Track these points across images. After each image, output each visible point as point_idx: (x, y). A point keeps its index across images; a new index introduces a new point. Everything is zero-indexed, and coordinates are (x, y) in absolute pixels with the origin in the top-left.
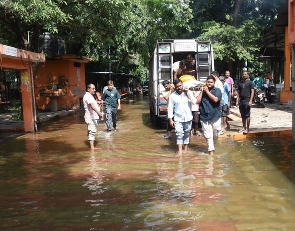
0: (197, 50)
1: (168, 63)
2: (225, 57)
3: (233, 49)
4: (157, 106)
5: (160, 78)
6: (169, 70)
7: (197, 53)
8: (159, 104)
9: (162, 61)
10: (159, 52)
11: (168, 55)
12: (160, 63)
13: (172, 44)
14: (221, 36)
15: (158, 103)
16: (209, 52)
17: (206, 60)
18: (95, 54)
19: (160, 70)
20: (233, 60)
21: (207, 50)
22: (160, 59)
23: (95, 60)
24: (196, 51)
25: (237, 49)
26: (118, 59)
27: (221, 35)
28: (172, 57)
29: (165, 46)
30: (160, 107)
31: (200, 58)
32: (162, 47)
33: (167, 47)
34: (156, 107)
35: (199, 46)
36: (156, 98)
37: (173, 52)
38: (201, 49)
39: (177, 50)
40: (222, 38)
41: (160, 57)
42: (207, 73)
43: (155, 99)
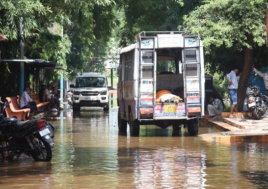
0: (184, 46)
1: (151, 60)
2: (235, 43)
3: (248, 29)
4: (138, 108)
5: (141, 77)
6: (151, 68)
7: (183, 48)
8: (140, 106)
9: (144, 58)
10: (141, 48)
11: (152, 51)
12: (142, 59)
13: (156, 39)
14: (229, 10)
15: (138, 105)
16: (198, 48)
17: (194, 56)
18: (10, 26)
19: (142, 67)
20: (249, 46)
21: (195, 45)
22: (142, 55)
23: (9, 38)
24: (182, 47)
25: (254, 29)
26: (37, 32)
27: (229, 7)
28: (155, 54)
29: (148, 41)
30: (141, 109)
31: (188, 54)
32: (145, 41)
33: (150, 43)
34: (136, 109)
35: (187, 41)
36: (136, 99)
37: (156, 47)
38: (188, 44)
39: (161, 46)
40: (231, 13)
41: (142, 52)
42: (195, 71)
43: (135, 101)
